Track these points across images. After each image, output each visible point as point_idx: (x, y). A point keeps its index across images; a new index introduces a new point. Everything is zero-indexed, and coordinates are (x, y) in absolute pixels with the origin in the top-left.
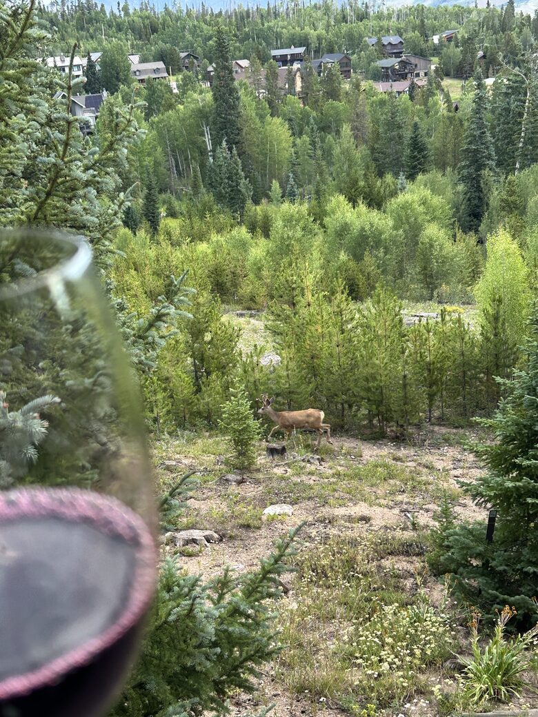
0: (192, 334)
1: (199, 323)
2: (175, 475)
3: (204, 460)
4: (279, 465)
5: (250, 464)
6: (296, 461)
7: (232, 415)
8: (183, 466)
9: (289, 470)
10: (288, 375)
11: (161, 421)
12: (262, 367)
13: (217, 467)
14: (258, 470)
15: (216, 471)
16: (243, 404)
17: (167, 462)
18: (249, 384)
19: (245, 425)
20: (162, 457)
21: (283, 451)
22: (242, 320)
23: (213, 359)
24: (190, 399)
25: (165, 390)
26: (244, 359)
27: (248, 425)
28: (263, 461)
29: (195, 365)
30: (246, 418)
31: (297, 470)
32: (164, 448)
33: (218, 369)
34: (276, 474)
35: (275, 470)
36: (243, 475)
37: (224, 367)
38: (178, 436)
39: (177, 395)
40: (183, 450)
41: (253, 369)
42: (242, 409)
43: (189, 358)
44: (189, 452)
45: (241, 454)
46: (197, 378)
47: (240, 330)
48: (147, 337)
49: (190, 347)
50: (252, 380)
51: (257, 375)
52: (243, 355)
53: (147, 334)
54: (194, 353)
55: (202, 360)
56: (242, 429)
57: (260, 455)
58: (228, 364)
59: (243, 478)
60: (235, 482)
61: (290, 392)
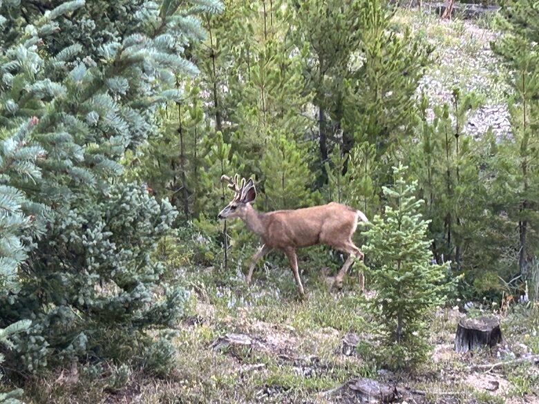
0: (321, 52)
1: (338, 28)
2: (247, 368)
3: (315, 339)
4: (482, 370)
5: (415, 361)
6: (521, 364)
7: (385, 248)
8: (268, 349)
9: (503, 383)
10: (524, 165)
11: (232, 243)
12: (466, 143)
13: (342, 360)
14: (433, 376)
15: (337, 367)
16: (411, 225)
17: (233, 338)
18: (434, 177)
19: (408, 274)
20: (224, 324)
21: (493, 338)
22: (446, 25)
23: (362, 111)
24: (302, 198)
25: (246, 173)
26: (430, 120)
27: (417, 274)
28: (446, 356)
29: (322, 121)
30: (415, 257)
31: (520, 384)
32: (230, 305)
33: (371, 136)
34: (471, 390)
35: (472, 380)
36: (396, 384)
37: (385, 132)
38: (265, 279)
39: (272, 188)
40: (273, 313)
41: (447, 146)
42: (407, 237)
43: (310, 105)
44: (285, 318)
45: (400, 336)
46: (324, 152)
47: (429, 52)
48: (86, 111)
49: (312, 82)
50: (442, 168)
51: (455, 158)
52: (429, 111)
53: (86, 103)
54: (320, 95)
55: (338, 112)
56: (403, 281)
57: (442, 340)
58: (395, 127)
59: (395, 391)
60: (376, 397)
61: (525, 205)
